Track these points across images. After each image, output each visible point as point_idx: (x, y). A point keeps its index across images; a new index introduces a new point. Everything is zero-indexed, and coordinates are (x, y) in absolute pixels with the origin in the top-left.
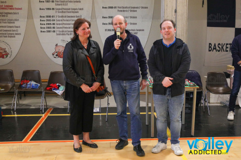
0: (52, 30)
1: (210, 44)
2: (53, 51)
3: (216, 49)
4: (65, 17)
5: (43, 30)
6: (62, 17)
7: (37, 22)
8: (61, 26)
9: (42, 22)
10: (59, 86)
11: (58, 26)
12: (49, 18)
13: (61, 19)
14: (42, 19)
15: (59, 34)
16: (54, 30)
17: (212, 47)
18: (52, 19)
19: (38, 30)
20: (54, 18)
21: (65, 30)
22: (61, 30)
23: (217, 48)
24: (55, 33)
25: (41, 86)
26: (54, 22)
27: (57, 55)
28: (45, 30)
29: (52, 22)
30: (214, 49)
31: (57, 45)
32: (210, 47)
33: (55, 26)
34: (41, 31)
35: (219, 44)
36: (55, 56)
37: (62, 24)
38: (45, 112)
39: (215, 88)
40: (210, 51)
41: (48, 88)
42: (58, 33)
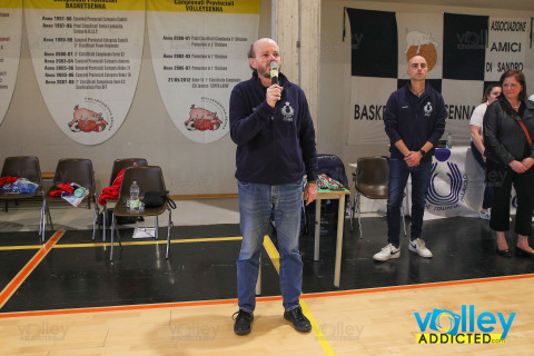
0: (68, 78)
1: (357, 106)
2: (71, 119)
3: (366, 114)
4: (93, 54)
5: (49, 79)
6: (88, 54)
7: (39, 64)
8: (84, 72)
9: (49, 65)
10: (76, 188)
11: (80, 72)
12: (61, 58)
13: (85, 58)
14: (49, 58)
15: (81, 88)
16: (71, 78)
17: (361, 111)
18: (67, 58)
19: (41, 79)
20: (71, 58)
21: (91, 79)
22: (85, 79)
23: (369, 114)
24: (73, 86)
25: (40, 189)
26: (71, 64)
27: (77, 127)
28: (55, 79)
29: (67, 65)
30: (363, 114)
31: (77, 107)
32: (356, 112)
33: (74, 72)
34: (47, 82)
35: (372, 107)
36: (73, 128)
37: (86, 68)
38: (46, 239)
39: (371, 187)
40: (356, 118)
41: (53, 193)
42: (79, 85)
